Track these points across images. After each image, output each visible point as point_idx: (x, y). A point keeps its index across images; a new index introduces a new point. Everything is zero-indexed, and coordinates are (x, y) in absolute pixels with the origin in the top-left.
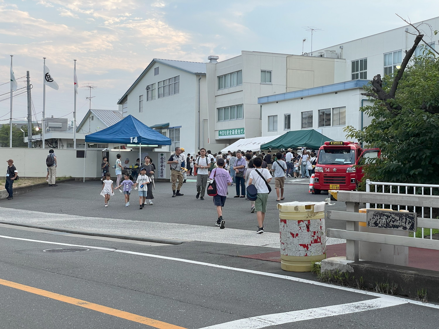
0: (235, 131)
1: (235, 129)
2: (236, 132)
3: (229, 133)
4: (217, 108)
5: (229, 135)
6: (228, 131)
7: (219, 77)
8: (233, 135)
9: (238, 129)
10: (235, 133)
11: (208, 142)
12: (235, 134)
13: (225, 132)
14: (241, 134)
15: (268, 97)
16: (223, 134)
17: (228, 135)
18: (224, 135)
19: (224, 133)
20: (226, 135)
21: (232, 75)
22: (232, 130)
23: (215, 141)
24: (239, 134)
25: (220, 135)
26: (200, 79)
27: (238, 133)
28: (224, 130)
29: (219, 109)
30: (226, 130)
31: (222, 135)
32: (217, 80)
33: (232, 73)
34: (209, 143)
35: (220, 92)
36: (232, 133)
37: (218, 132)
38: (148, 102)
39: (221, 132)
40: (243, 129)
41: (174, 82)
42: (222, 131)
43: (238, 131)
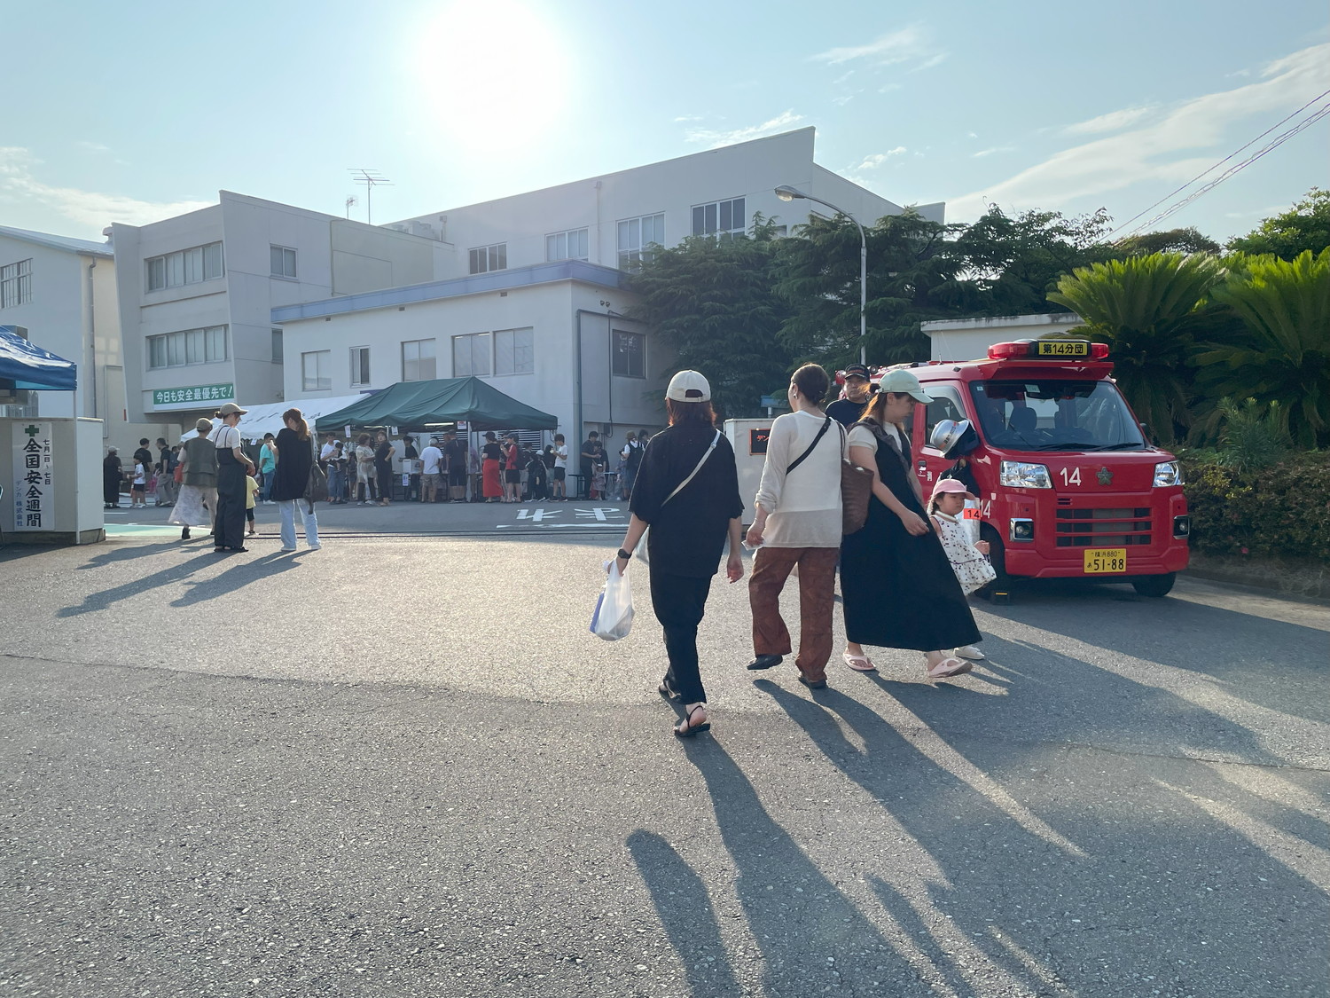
0: (201, 391)
1: (201, 388)
2: (207, 393)
3: (185, 397)
4: (147, 337)
5: (185, 401)
6: (181, 392)
7: (150, 263)
8: (196, 400)
9: (211, 387)
10: (202, 396)
11: (125, 420)
12: (202, 400)
13: (173, 393)
14: (220, 398)
15: (302, 306)
16: (167, 399)
17: (182, 401)
18: (171, 402)
19: (171, 398)
20: (177, 402)
21: (189, 256)
22: (193, 389)
23: (144, 416)
24: (214, 398)
25: (156, 402)
26: (91, 267)
27: (211, 395)
28: (170, 391)
29: (152, 340)
30: (176, 390)
31: (163, 402)
32: (143, 267)
33: (189, 250)
34: (128, 421)
35: (154, 297)
36: (193, 396)
37: (152, 393)
39: (160, 395)
40: (228, 386)
42: (163, 391)
43: (210, 391)
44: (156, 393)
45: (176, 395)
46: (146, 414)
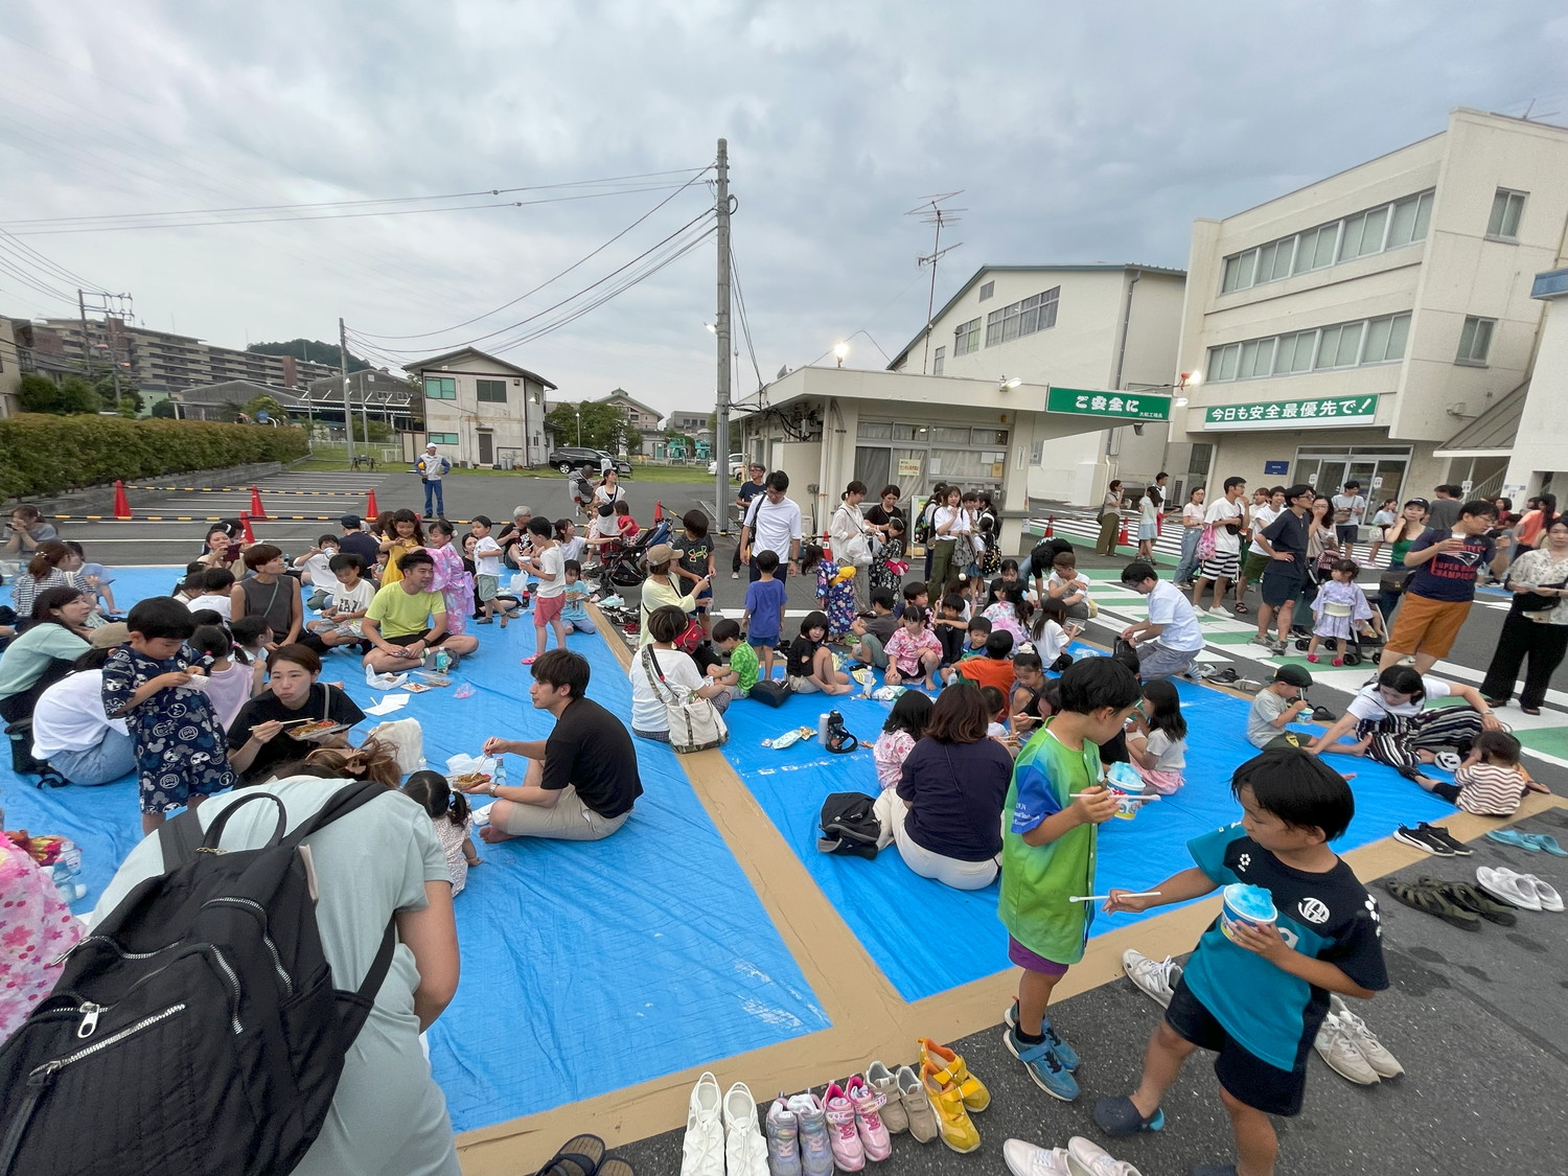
0: (1299, 406)
1: (1300, 403)
2: (1311, 408)
3: (1264, 414)
4: (1208, 348)
5: (1264, 419)
6: (1258, 408)
7: (1230, 260)
8: (1286, 418)
9: (1322, 402)
10: (1298, 414)
12: (1299, 417)
13: (1242, 410)
14: (1340, 413)
16: (1229, 416)
17: (1257, 419)
18: (1237, 419)
19: (1236, 415)
20: (1247, 419)
22: (1283, 404)
23: (1185, 434)
24: (1326, 415)
25: (1210, 419)
26: (1133, 282)
27: (1318, 412)
28: (1238, 407)
29: (1214, 349)
30: (1248, 407)
31: (1222, 420)
32: (1220, 266)
35: (1229, 301)
36: (1280, 413)
37: (1206, 410)
38: (959, 358)
39: (1218, 412)
40: (1360, 398)
41: (1039, 305)
42: (1223, 408)
43: (1319, 406)
44: (1211, 410)
45: (1248, 411)
46: (1188, 433)
